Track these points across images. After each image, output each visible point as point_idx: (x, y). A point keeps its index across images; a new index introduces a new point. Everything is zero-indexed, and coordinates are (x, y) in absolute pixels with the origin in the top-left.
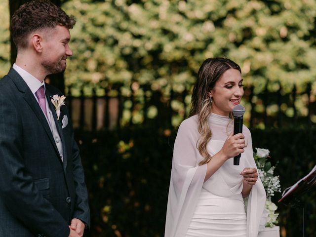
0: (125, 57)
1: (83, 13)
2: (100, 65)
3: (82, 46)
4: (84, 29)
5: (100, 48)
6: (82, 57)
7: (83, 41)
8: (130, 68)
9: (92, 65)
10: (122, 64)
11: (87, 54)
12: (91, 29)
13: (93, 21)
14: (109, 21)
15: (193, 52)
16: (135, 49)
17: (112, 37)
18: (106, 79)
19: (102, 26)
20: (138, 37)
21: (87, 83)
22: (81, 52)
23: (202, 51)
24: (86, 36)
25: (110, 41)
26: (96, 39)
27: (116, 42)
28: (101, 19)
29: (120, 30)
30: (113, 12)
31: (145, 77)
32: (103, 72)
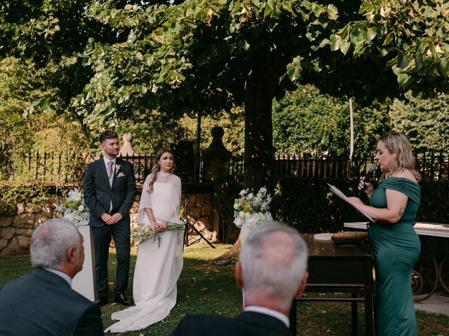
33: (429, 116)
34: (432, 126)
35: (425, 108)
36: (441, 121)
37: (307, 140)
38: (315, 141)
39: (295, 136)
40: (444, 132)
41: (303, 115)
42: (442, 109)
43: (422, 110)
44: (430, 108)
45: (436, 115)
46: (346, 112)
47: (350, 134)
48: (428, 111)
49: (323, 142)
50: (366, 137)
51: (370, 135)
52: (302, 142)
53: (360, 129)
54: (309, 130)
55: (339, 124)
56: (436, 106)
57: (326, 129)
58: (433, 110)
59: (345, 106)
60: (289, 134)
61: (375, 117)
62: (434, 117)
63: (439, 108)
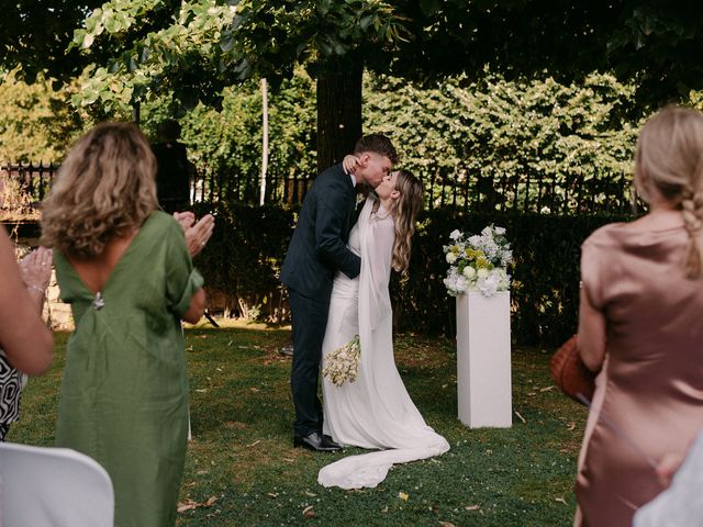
0: (454, 142)
1: (415, 100)
2: (429, 149)
3: (414, 131)
4: (416, 113)
5: (430, 133)
6: (411, 141)
7: (415, 126)
8: (459, 154)
9: (422, 150)
10: (452, 150)
11: (419, 138)
12: (421, 113)
13: (425, 106)
14: (440, 107)
15: (520, 139)
16: (464, 134)
17: (440, 121)
18: (435, 164)
19: (433, 111)
20: (468, 122)
21: (416, 167)
22: (413, 137)
23: (529, 139)
24: (416, 120)
25: (440, 126)
26: (428, 125)
27: (446, 127)
28: (433, 104)
29: (450, 116)
30: (443, 98)
31: (474, 162)
32: (434, 158)
33: (385, 118)
34: (390, 133)
35: (379, 106)
36: (404, 126)
38: (209, 150)
40: (407, 143)
42: (404, 108)
43: (374, 109)
44: (386, 106)
45: (395, 118)
46: (257, 106)
47: (261, 141)
48: (383, 111)
49: (221, 150)
50: (284, 147)
51: (289, 143)
53: (277, 133)
54: (197, 132)
55: (246, 124)
56: (397, 104)
57: (226, 131)
58: (389, 110)
59: (255, 97)
61: (297, 116)
62: (392, 120)
63: (398, 108)
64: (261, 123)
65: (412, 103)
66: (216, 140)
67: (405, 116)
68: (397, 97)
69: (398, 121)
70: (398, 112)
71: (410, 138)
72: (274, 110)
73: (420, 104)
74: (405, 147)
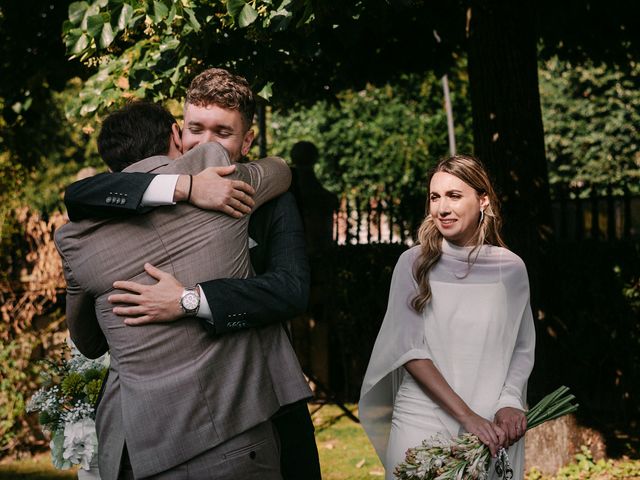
33: (590, 127)
34: (598, 143)
35: (583, 113)
36: (616, 133)
37: (376, 178)
38: (390, 179)
39: (356, 172)
40: (620, 153)
41: (367, 136)
42: (614, 113)
43: (577, 117)
44: (591, 113)
45: (604, 125)
46: (442, 127)
48: (588, 120)
49: (406, 179)
52: (367, 182)
55: (430, 148)
56: (604, 109)
57: (409, 157)
58: (597, 115)
59: (438, 117)
60: (345, 168)
62: (600, 128)
63: (607, 113)
64: (448, 145)
65: (622, 105)
66: (397, 168)
67: (617, 121)
68: (603, 101)
69: (608, 127)
70: (606, 118)
71: (623, 147)
72: (460, 129)
73: (633, 106)
74: (618, 158)
